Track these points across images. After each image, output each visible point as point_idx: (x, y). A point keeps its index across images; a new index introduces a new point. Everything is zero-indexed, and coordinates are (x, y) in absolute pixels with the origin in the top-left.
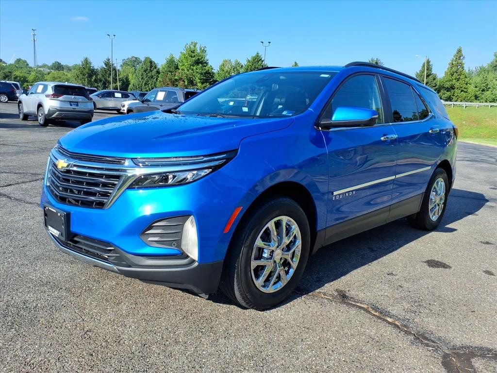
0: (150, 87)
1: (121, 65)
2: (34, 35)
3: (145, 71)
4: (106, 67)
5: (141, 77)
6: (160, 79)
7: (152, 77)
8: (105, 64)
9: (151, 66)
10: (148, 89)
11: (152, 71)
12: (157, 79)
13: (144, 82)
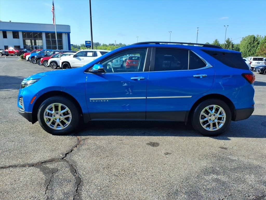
0: (252, 53)
1: (241, 41)
2: (198, 30)
3: (250, 44)
4: (227, 44)
5: (247, 47)
6: (259, 47)
7: (254, 47)
8: (226, 42)
9: (254, 40)
10: (250, 54)
11: (254, 43)
12: (257, 47)
13: (248, 50)
